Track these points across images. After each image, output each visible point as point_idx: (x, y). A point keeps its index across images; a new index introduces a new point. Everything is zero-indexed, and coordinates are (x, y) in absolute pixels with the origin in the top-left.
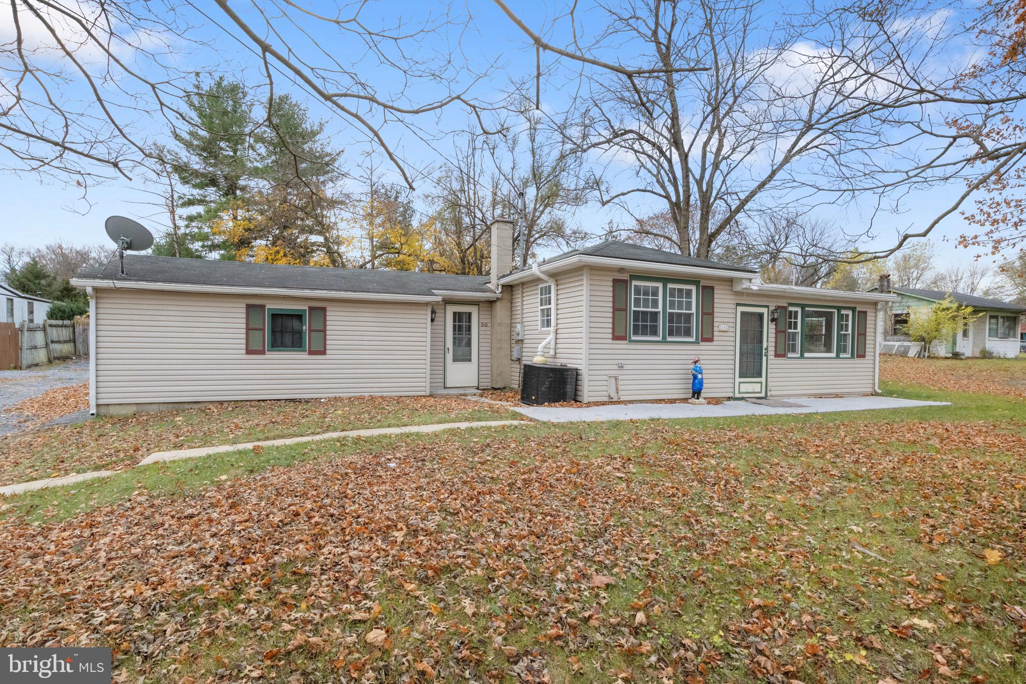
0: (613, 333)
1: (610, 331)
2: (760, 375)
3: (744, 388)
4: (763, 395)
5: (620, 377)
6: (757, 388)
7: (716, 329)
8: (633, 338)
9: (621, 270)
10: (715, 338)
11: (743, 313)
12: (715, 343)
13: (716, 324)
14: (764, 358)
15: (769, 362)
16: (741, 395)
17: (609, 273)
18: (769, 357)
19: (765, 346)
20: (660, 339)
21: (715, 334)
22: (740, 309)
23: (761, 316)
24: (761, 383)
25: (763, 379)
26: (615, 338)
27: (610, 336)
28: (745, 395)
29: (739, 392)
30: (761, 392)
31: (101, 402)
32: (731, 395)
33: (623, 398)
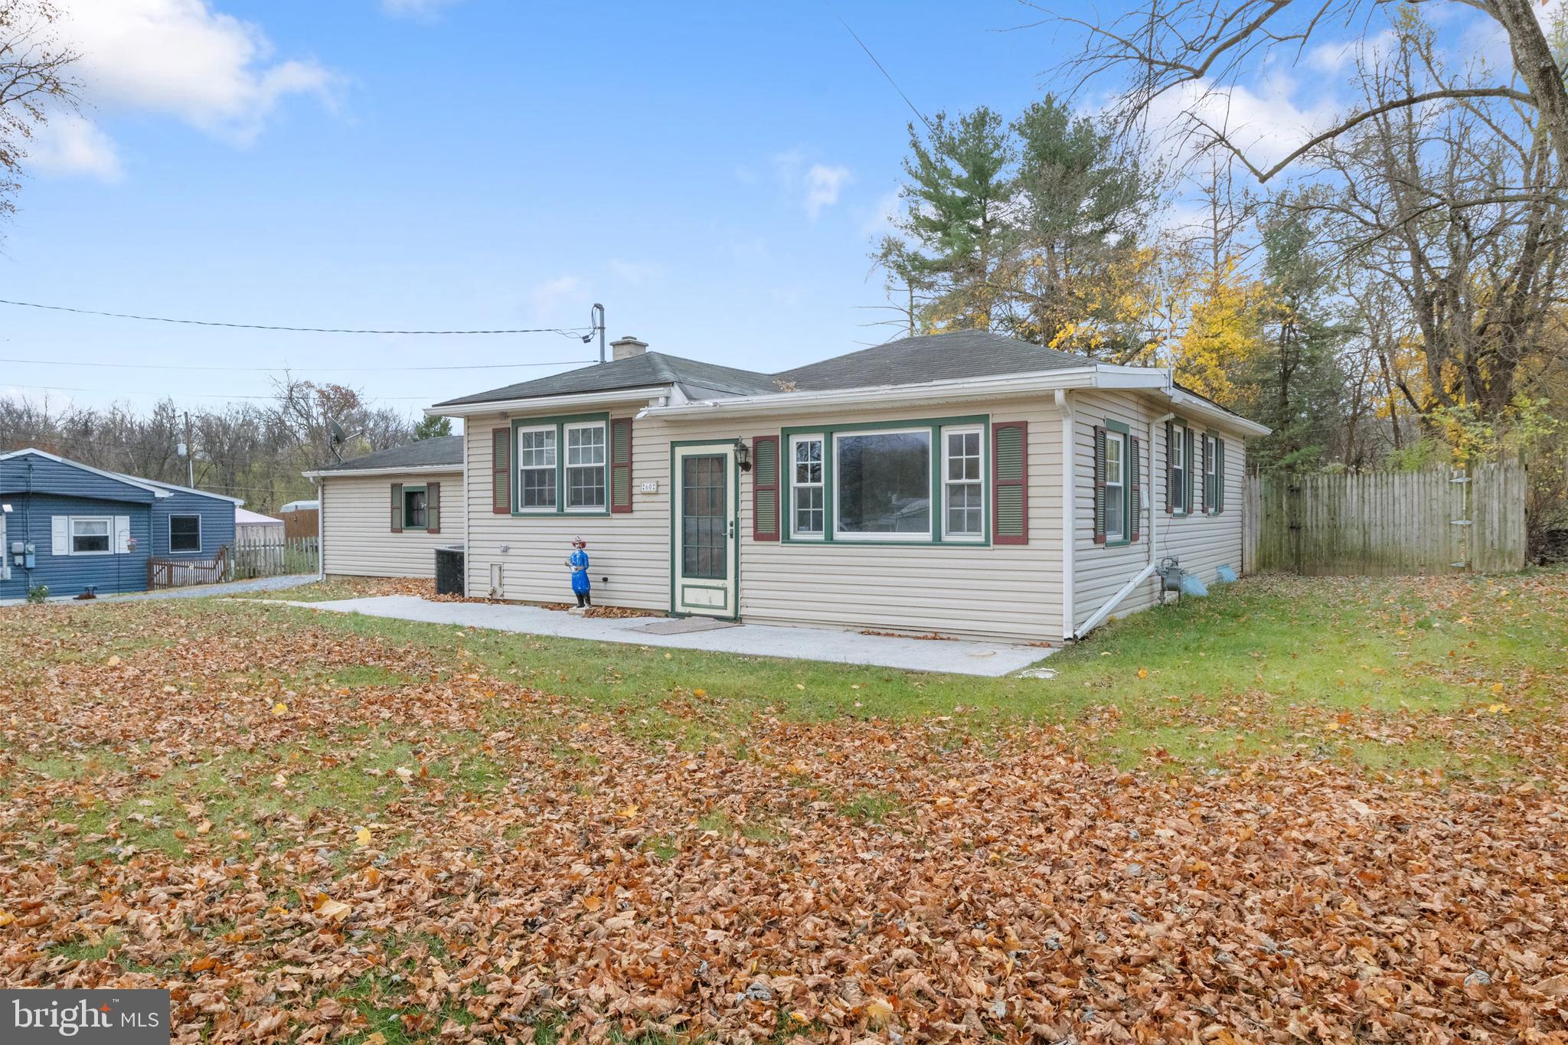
0: (494, 504)
1: (491, 501)
2: (723, 576)
3: (692, 596)
4: (729, 613)
5: (506, 566)
6: (717, 598)
7: (635, 490)
8: (522, 510)
9: (504, 415)
10: (635, 507)
11: (686, 460)
12: (636, 515)
13: (635, 482)
14: (731, 543)
15: (742, 550)
16: (687, 610)
17: (486, 422)
18: (742, 541)
19: (731, 518)
20: (554, 510)
21: (635, 499)
22: (681, 452)
23: (721, 459)
24: (725, 590)
25: (729, 583)
26: (497, 511)
27: (491, 508)
28: (694, 611)
29: (684, 604)
30: (725, 607)
31: (327, 572)
32: (667, 607)
33: (507, 596)
